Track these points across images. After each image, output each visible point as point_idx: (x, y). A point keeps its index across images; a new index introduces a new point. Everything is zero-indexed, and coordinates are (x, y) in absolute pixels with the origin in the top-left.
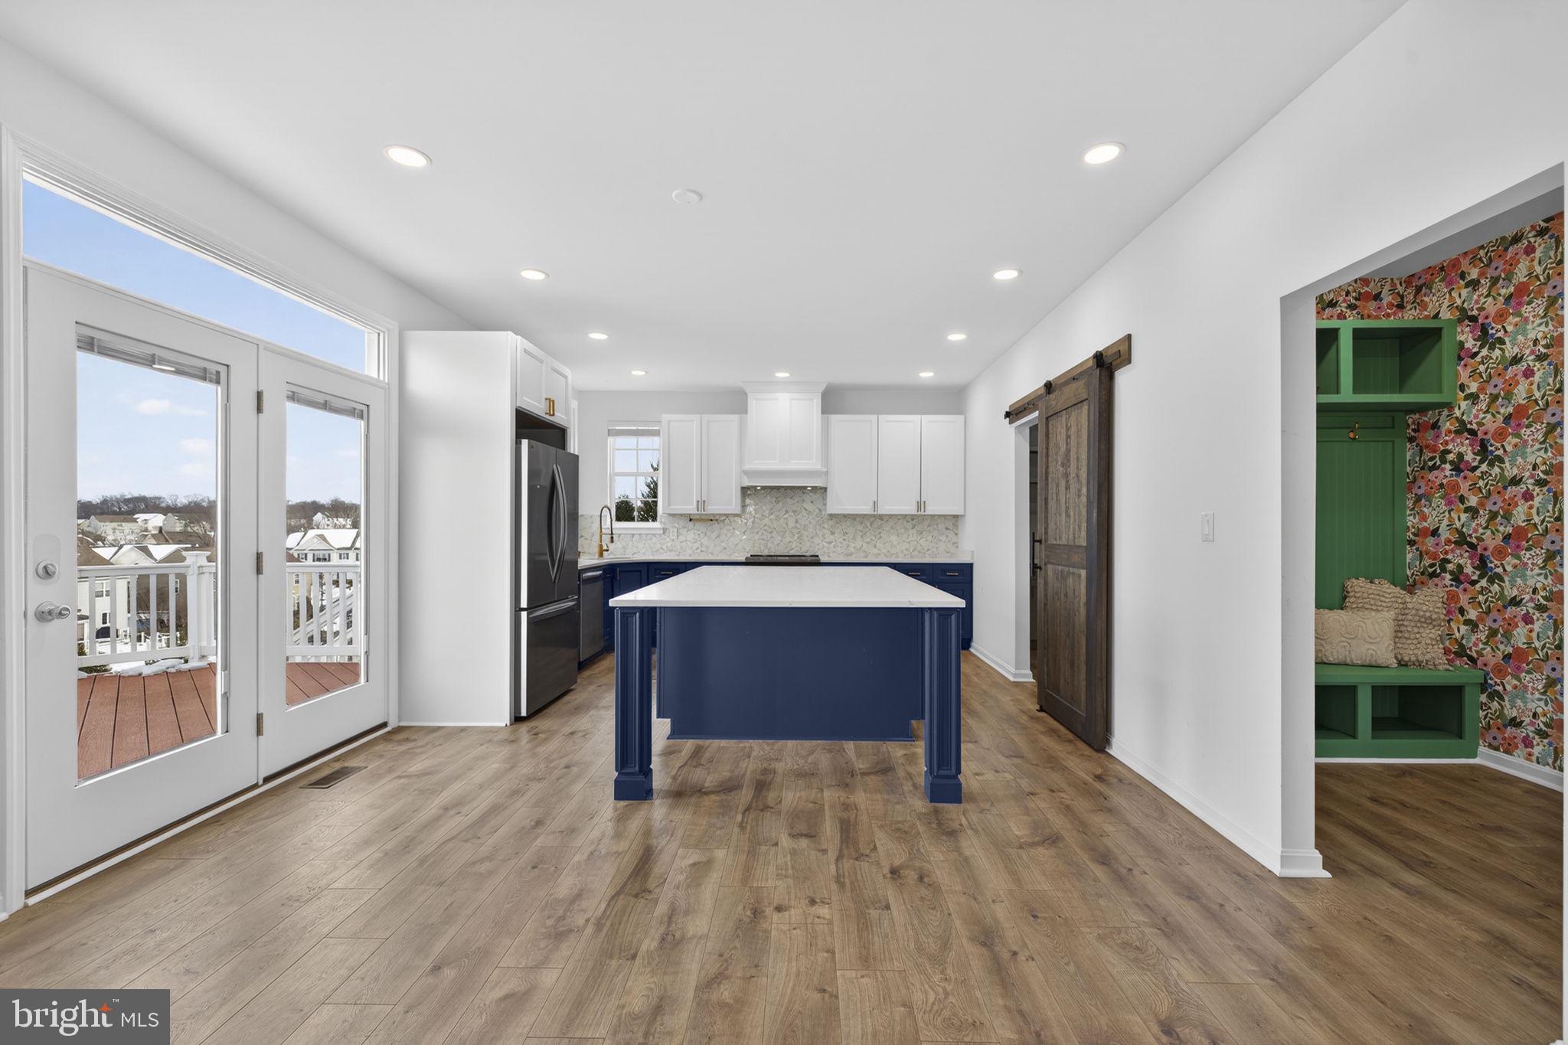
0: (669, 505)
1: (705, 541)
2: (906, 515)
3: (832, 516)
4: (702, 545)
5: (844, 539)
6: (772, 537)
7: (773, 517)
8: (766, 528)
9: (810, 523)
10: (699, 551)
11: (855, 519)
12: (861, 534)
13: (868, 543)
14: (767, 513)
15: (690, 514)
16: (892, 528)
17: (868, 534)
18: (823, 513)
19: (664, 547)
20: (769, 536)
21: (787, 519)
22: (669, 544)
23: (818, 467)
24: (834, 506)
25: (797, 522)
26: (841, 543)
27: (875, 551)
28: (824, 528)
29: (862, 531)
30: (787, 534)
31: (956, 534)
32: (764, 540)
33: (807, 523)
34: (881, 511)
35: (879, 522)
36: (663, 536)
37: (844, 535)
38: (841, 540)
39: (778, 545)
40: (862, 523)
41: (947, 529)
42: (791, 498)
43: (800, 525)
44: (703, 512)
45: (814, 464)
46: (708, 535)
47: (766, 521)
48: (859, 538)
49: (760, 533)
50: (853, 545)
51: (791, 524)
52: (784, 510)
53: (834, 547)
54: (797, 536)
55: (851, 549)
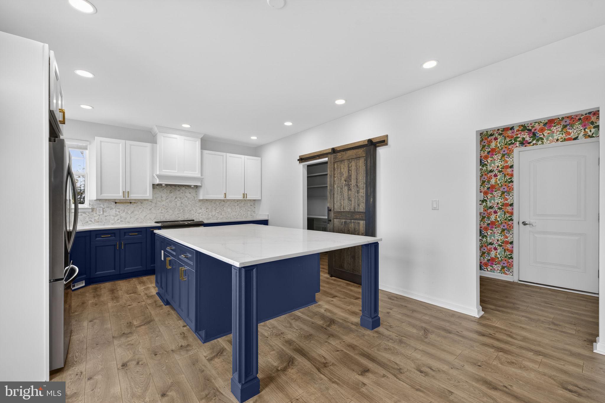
0: (101, 194)
1: (123, 215)
2: (235, 200)
3: (200, 200)
5: (206, 211)
6: (168, 211)
7: (167, 201)
8: (164, 206)
9: (189, 204)
10: (119, 221)
11: (212, 202)
12: (214, 208)
13: (218, 213)
14: (164, 199)
15: (115, 199)
16: (228, 205)
17: (218, 209)
18: (196, 199)
19: (93, 220)
20: (166, 211)
21: (176, 202)
22: (96, 218)
23: (199, 175)
24: (202, 195)
25: (182, 203)
26: (205, 213)
27: (221, 217)
28: (196, 206)
29: (215, 207)
30: (176, 209)
31: (255, 208)
32: (162, 213)
33: (188, 203)
34: (227, 198)
35: (223, 203)
36: (92, 213)
37: (206, 209)
38: (205, 212)
40: (215, 203)
41: (251, 205)
42: (179, 191)
43: (184, 205)
44: (127, 198)
45: (197, 174)
46: (125, 211)
47: (164, 203)
48: (214, 210)
49: (160, 209)
50: (211, 214)
51: (179, 204)
52: (174, 197)
53: (202, 215)
54: (182, 210)
55: (210, 216)
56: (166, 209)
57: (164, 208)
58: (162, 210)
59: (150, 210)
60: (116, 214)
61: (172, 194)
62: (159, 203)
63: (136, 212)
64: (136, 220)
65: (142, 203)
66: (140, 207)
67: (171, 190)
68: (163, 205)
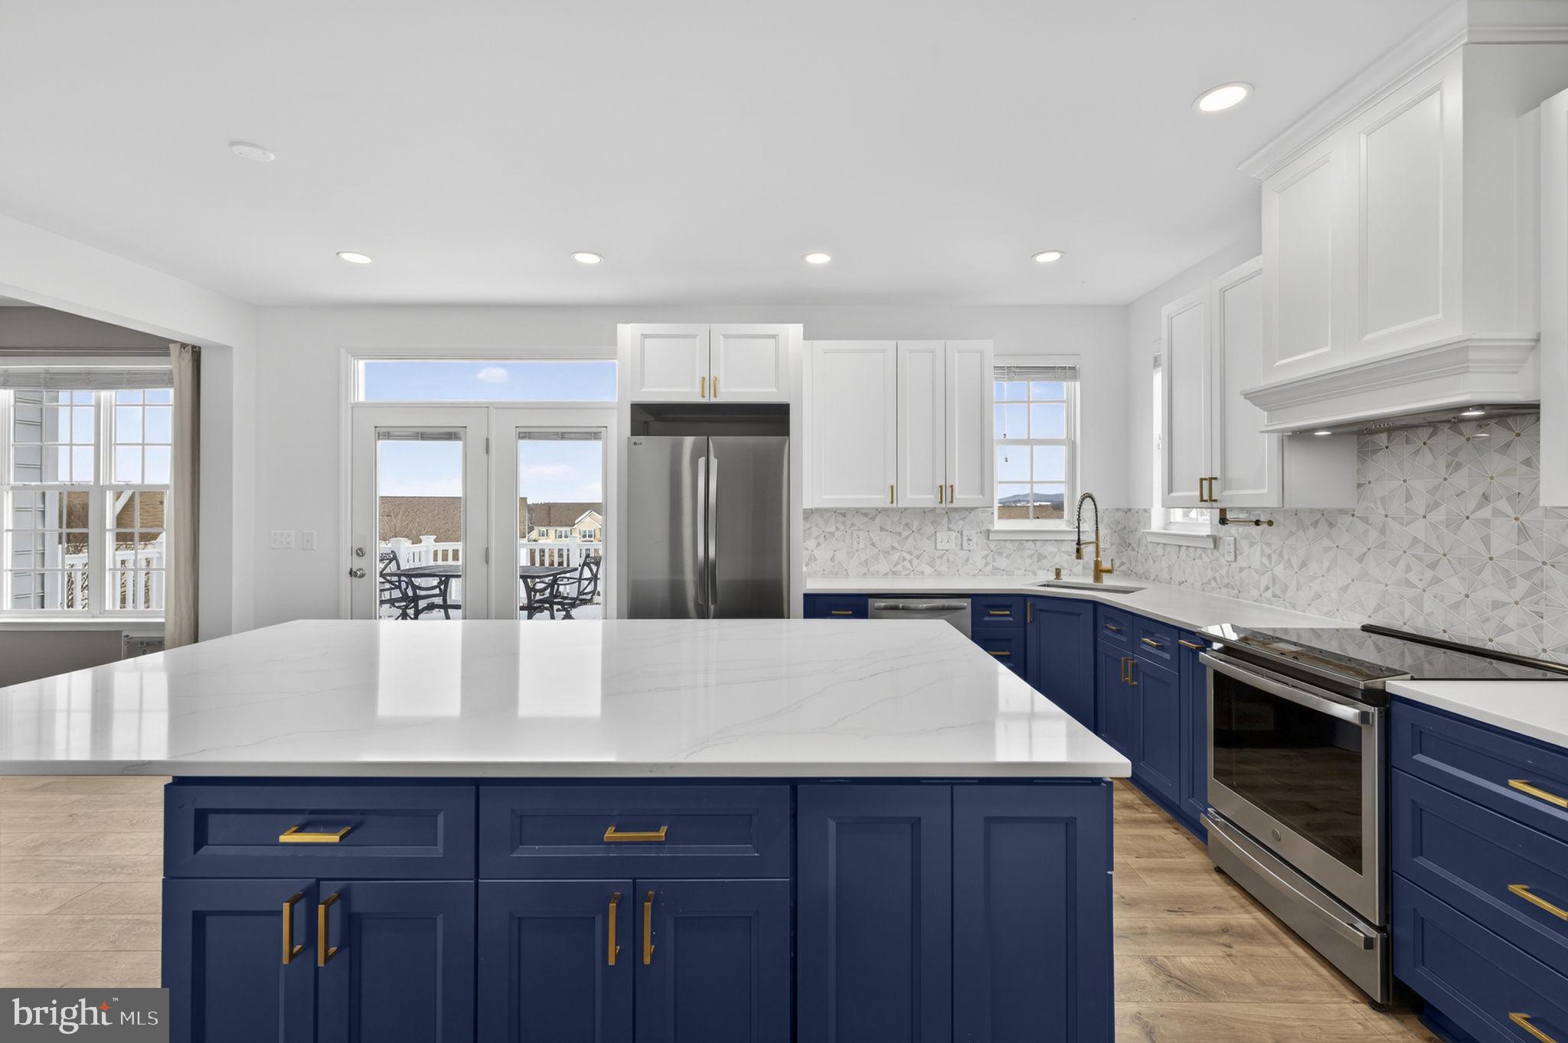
4: (1274, 579)
6: (1436, 581)
7: (1438, 516)
8: (1419, 551)
14: (1419, 505)
20: (1429, 574)
30: (1488, 576)
39: (1456, 606)
46: (1286, 557)
47: (1419, 529)
49: (1402, 565)
56: (1432, 566)
57: (1420, 559)
58: (1408, 569)
59: (1361, 558)
60: (1262, 564)
61: (1460, 479)
62: (1395, 526)
63: (1313, 567)
64: (1313, 600)
65: (1331, 525)
66: (1327, 543)
67: (1454, 453)
68: (1415, 541)
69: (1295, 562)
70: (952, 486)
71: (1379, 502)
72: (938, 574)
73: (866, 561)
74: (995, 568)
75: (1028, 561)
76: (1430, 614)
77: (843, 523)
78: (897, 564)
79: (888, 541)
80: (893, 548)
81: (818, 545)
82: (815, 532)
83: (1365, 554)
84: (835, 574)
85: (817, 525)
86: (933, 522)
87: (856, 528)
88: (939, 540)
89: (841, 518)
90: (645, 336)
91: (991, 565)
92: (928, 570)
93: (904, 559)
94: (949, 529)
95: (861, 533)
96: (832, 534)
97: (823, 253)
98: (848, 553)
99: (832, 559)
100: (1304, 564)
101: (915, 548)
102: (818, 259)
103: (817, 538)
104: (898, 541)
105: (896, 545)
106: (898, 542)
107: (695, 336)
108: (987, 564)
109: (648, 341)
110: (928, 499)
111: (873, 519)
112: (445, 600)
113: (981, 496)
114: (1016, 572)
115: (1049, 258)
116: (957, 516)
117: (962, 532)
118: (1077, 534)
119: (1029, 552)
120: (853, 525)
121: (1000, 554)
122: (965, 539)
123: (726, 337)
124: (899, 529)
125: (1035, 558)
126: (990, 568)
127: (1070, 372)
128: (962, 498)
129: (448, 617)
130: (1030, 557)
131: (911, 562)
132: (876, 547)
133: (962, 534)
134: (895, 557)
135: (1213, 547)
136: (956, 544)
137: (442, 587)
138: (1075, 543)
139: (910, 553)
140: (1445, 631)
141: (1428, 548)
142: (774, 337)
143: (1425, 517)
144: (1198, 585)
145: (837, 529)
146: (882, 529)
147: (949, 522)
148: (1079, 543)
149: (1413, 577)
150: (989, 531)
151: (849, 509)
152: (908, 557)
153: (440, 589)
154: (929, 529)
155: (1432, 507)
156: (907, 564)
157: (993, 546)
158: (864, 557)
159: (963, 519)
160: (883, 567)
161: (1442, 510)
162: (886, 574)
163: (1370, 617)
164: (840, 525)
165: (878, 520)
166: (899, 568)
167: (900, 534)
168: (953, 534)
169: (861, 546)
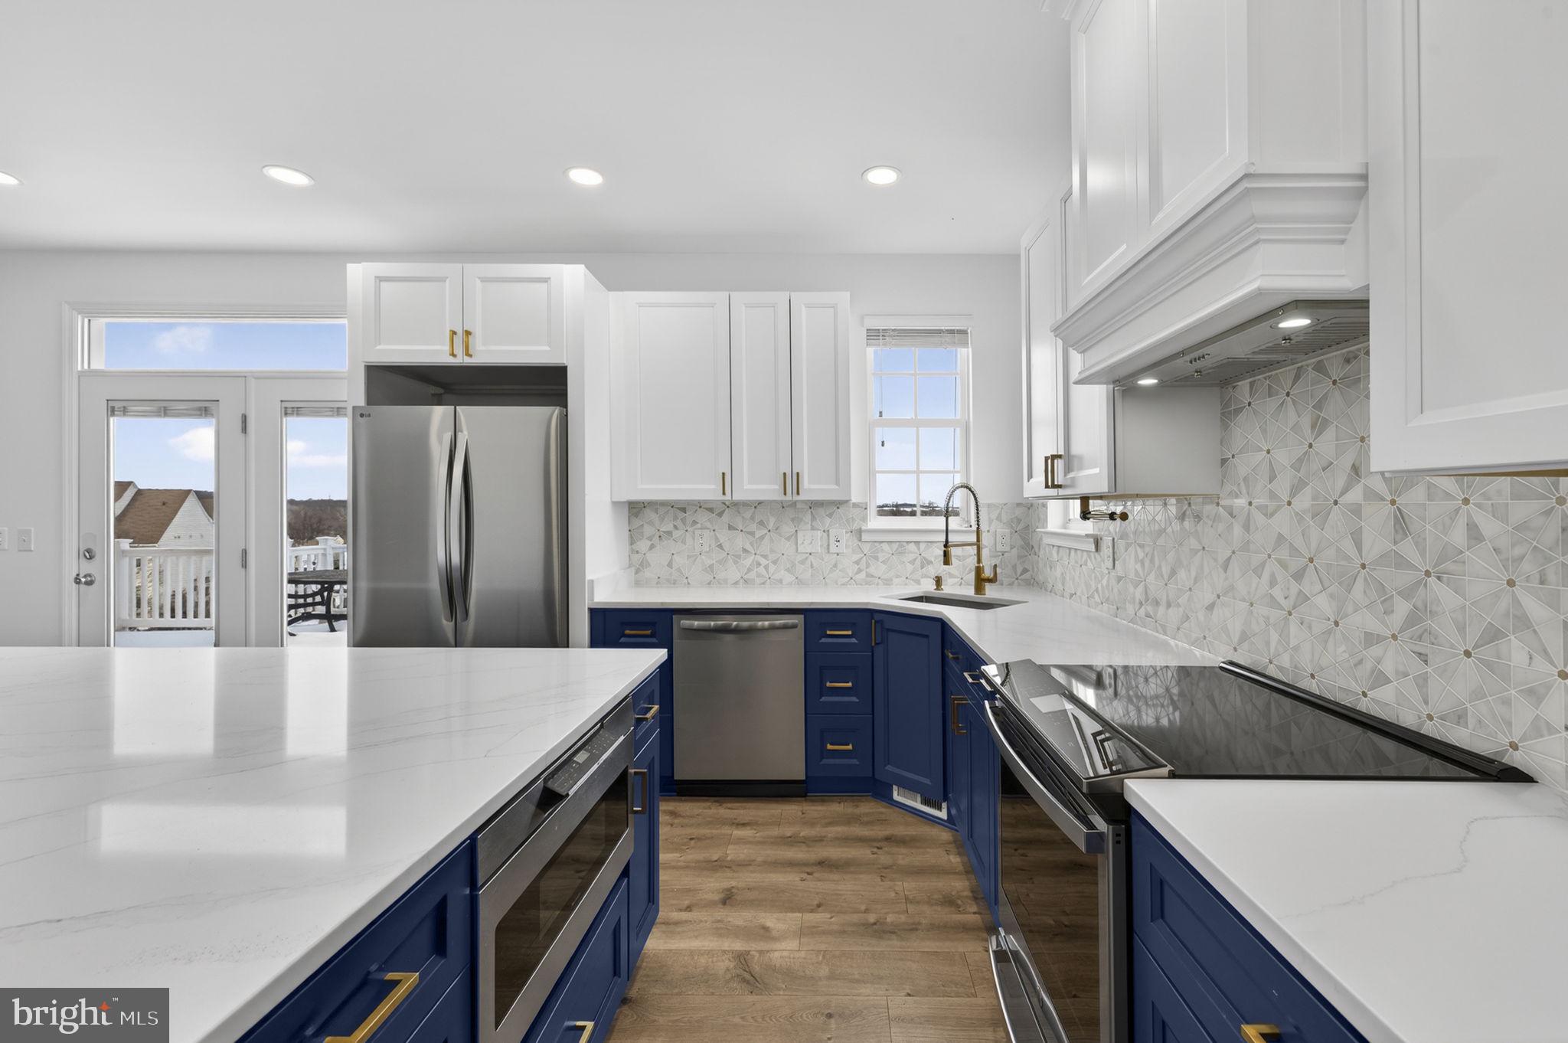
4: (1147, 591)
6: (1302, 597)
7: (1304, 500)
14: (1284, 485)
20: (1294, 588)
39: (1324, 637)
47: (1282, 523)
49: (1266, 574)
57: (1285, 566)
58: (1273, 582)
59: (1226, 564)
60: (1137, 572)
62: (1260, 518)
63: (1182, 575)
64: (1182, 622)
65: (1197, 517)
66: (1193, 541)
67: (1320, 405)
68: (1281, 538)
69: (1166, 570)
70: (798, 474)
71: (1242, 484)
72: (800, 583)
73: (711, 567)
74: (869, 575)
75: (910, 567)
76: (1296, 648)
77: (683, 521)
78: (749, 570)
79: (740, 541)
80: (745, 551)
81: (652, 547)
82: (648, 530)
83: (1229, 558)
84: (673, 583)
85: (651, 523)
86: (793, 520)
87: (699, 526)
88: (799, 542)
89: (681, 515)
90: (380, 279)
91: (864, 572)
92: (789, 578)
93: (759, 564)
94: (813, 528)
95: (706, 533)
96: (669, 533)
97: (590, 168)
98: (689, 557)
99: (670, 565)
100: (1173, 573)
101: (772, 551)
102: (586, 178)
103: (650, 538)
104: (750, 543)
105: (748, 547)
106: (752, 544)
107: (443, 280)
108: (860, 571)
109: (384, 285)
110: (768, 490)
111: (720, 514)
112: (328, 610)
113: (835, 487)
114: (896, 581)
115: (882, 177)
116: (821, 511)
117: (828, 531)
118: (945, 533)
119: (911, 557)
120: (695, 522)
121: (877, 558)
122: (832, 541)
123: (484, 280)
124: (753, 527)
125: (918, 562)
126: (862, 575)
127: (959, 335)
128: (813, 488)
129: (333, 630)
130: (912, 562)
131: (766, 567)
132: (723, 549)
133: (828, 535)
134: (748, 561)
135: (1094, 550)
136: (822, 546)
137: (326, 594)
138: (942, 544)
139: (765, 557)
140: (1313, 676)
141: (1294, 551)
142: (546, 280)
143: (1289, 503)
144: (1084, 598)
145: (676, 527)
146: (730, 528)
147: (813, 518)
148: (946, 545)
149: (1277, 593)
150: (860, 532)
151: (690, 503)
152: (764, 562)
153: (322, 597)
154: (788, 529)
155: (1295, 491)
156: (762, 570)
157: (866, 548)
158: (709, 562)
159: (830, 515)
160: (733, 573)
161: (1308, 491)
162: (736, 583)
163: (1235, 649)
164: (679, 523)
165: (726, 518)
166: (752, 575)
167: (752, 534)
168: (819, 533)
169: (706, 548)
